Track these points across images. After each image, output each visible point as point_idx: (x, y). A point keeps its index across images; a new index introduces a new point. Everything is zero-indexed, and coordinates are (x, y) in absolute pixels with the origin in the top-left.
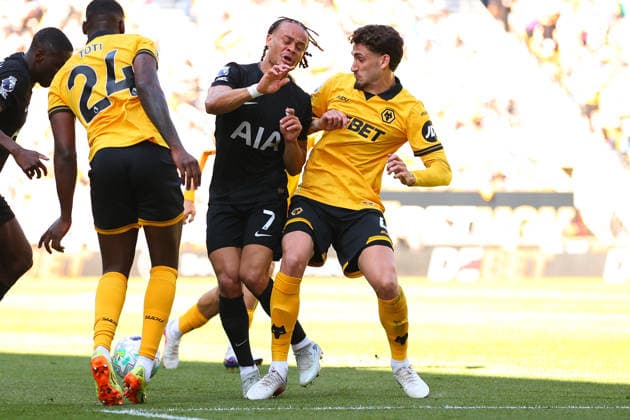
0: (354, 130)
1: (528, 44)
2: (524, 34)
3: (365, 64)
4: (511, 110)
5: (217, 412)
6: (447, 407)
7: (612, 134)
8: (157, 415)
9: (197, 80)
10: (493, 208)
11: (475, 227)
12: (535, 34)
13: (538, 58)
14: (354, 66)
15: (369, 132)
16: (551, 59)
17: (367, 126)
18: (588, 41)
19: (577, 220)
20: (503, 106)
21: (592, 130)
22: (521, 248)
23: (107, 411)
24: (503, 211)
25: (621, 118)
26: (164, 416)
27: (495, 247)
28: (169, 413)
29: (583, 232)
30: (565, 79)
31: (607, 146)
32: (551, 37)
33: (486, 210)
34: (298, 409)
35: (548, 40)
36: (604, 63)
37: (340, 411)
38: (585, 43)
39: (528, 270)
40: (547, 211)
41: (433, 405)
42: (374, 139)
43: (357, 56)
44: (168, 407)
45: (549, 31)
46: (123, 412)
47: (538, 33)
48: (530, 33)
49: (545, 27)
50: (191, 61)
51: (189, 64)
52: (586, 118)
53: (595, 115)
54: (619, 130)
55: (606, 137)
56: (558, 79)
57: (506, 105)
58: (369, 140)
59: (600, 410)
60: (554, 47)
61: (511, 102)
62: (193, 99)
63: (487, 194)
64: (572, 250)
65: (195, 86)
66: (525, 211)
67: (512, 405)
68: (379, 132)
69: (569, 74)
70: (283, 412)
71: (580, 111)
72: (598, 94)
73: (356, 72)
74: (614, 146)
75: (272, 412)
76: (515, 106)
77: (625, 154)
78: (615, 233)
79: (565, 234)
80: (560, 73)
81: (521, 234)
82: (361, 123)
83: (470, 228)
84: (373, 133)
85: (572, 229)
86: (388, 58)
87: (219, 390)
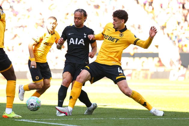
0: (110, 40)
1: (144, 8)
2: (143, 5)
3: (117, 22)
4: (139, 28)
5: (50, 120)
6: (120, 119)
7: (170, 35)
8: (31, 121)
9: (43, 19)
10: (134, 58)
11: (128, 63)
12: (146, 4)
13: (147, 12)
14: (114, 23)
15: (114, 40)
16: (151, 12)
17: (114, 38)
18: (163, 7)
19: (160, 61)
20: (137, 26)
21: (164, 34)
22: (143, 70)
23: (16, 120)
24: (137, 59)
25: (173, 30)
26: (34, 121)
27: (135, 70)
28: (35, 121)
29: (162, 65)
30: (156, 18)
31: (169, 39)
32: (151, 5)
33: (132, 58)
34: (74, 119)
35: (150, 6)
36: (168, 13)
37: (87, 120)
38: (162, 7)
39: (146, 77)
40: (150, 59)
41: (116, 118)
42: (116, 42)
43: (114, 20)
44: (35, 119)
45: (151, 4)
46: (21, 120)
47: (147, 4)
48: (145, 4)
49: (149, 2)
50: (42, 13)
51: (41, 14)
52: (162, 30)
53: (165, 29)
54: (172, 34)
55: (168, 36)
56: (154, 18)
57: (138, 26)
58: (114, 42)
59: (167, 119)
60: (152, 8)
61: (139, 26)
62: (42, 25)
63: (132, 54)
64: (159, 71)
65: (42, 21)
66: (144, 59)
67: (140, 118)
68: (117, 40)
69: (157, 17)
70: (70, 120)
71: (160, 28)
72: (166, 23)
73: (114, 25)
74: (171, 39)
75: (67, 120)
76: (140, 27)
77: (174, 41)
78: (171, 65)
79: (156, 66)
80: (154, 16)
81: (142, 66)
82: (112, 38)
83: (127, 64)
84: (115, 40)
85: (158, 64)
86: (124, 20)
87: (50, 113)
